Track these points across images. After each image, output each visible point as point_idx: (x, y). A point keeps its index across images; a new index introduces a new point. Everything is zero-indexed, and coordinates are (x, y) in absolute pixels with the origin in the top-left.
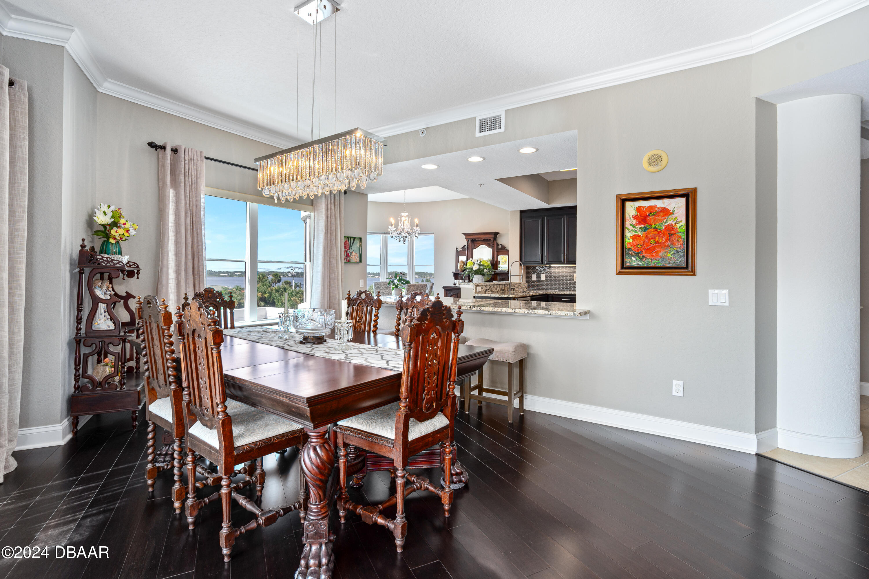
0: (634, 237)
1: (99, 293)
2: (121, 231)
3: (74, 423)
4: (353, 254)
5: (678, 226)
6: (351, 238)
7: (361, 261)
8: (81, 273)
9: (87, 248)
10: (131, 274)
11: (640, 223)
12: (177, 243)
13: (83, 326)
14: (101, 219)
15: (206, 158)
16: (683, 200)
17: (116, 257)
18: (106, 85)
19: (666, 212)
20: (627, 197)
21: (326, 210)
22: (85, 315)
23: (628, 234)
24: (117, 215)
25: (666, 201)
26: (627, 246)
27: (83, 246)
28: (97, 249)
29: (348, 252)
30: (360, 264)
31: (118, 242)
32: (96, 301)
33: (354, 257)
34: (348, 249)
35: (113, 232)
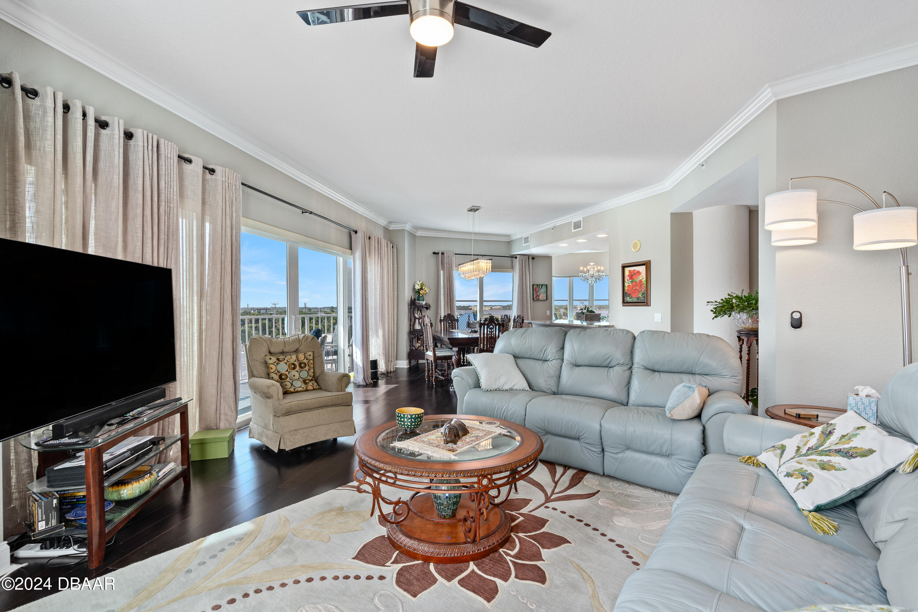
0: (628, 286)
1: (417, 316)
2: (423, 291)
3: (410, 363)
4: (542, 295)
5: (643, 280)
6: (539, 285)
7: (547, 299)
8: (411, 308)
9: (413, 299)
10: (427, 308)
11: (630, 279)
12: (444, 294)
13: (412, 327)
14: (418, 287)
15: (455, 254)
16: (644, 267)
17: (421, 302)
18: (419, 232)
19: (639, 273)
20: (626, 265)
21: (519, 270)
22: (412, 323)
23: (626, 285)
24: (422, 285)
25: (639, 267)
26: (626, 291)
27: (411, 298)
28: (416, 299)
29: (538, 293)
30: (547, 301)
31: (423, 296)
32: (415, 318)
33: (542, 296)
34: (538, 292)
35: (421, 292)
